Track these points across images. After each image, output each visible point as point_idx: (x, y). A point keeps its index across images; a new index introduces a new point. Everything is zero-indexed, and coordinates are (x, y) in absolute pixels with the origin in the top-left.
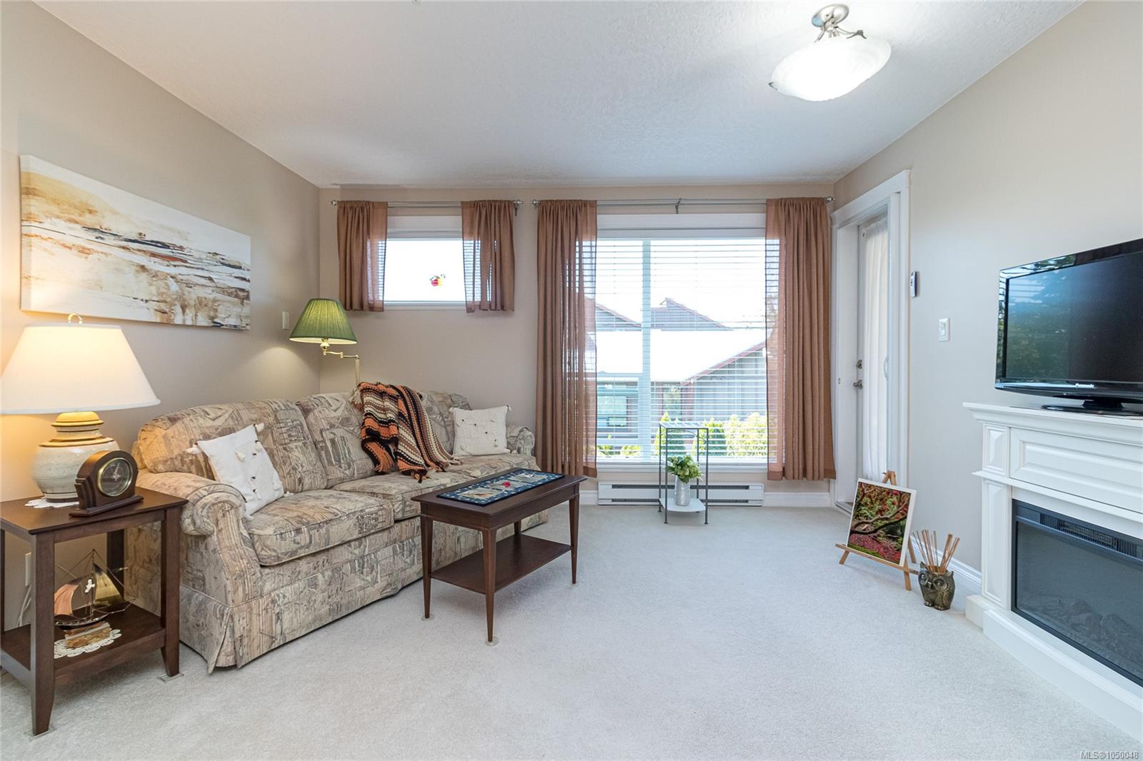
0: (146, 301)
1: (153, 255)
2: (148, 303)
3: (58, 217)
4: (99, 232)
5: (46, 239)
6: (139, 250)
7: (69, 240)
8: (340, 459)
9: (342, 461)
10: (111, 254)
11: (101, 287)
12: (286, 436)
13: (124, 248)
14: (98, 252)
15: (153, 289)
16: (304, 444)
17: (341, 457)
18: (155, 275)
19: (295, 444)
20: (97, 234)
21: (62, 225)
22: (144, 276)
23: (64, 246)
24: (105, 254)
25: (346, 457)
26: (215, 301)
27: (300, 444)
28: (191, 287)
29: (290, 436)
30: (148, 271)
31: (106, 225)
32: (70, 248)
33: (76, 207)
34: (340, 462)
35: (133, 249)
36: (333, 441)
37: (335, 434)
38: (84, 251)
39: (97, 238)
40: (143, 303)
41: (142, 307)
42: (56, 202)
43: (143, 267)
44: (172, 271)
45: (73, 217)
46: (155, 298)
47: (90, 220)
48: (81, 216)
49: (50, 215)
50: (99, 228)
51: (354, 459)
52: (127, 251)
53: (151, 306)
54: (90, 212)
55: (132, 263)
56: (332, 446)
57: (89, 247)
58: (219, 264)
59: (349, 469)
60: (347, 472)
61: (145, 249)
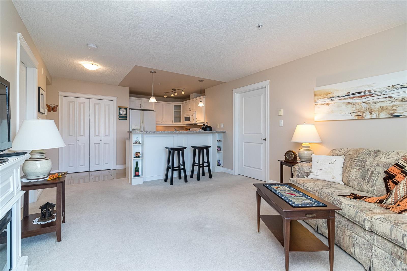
0: (351, 113)
1: (354, 98)
2: (351, 114)
3: (321, 98)
4: (332, 98)
5: (318, 105)
6: (347, 98)
7: (323, 103)
8: (370, 181)
9: (370, 182)
10: (336, 103)
11: (333, 112)
12: (355, 163)
13: (341, 99)
14: (332, 103)
15: (354, 109)
16: (360, 168)
17: (371, 180)
18: (355, 104)
19: (355, 167)
20: (332, 99)
21: (321, 100)
22: (350, 105)
23: (322, 105)
24: (334, 103)
25: (373, 181)
26: (393, 106)
27: (358, 168)
28: (376, 104)
29: (356, 163)
30: (351, 103)
31: (334, 95)
32: (324, 105)
33: (325, 94)
34: (369, 182)
35: (345, 98)
36: (372, 172)
37: (376, 169)
38: (328, 104)
39: (331, 100)
40: (350, 114)
41: (349, 115)
42: (320, 95)
43: (349, 103)
44: (364, 100)
45: (324, 97)
46: (354, 111)
47: (329, 96)
48: (327, 96)
49: (318, 99)
50: (332, 97)
51: (377, 184)
52: (342, 100)
53: (353, 114)
54: (329, 94)
55: (344, 103)
56: (370, 174)
57: (329, 103)
58: (397, 89)
59: (372, 187)
60: (370, 189)
61: (349, 97)
